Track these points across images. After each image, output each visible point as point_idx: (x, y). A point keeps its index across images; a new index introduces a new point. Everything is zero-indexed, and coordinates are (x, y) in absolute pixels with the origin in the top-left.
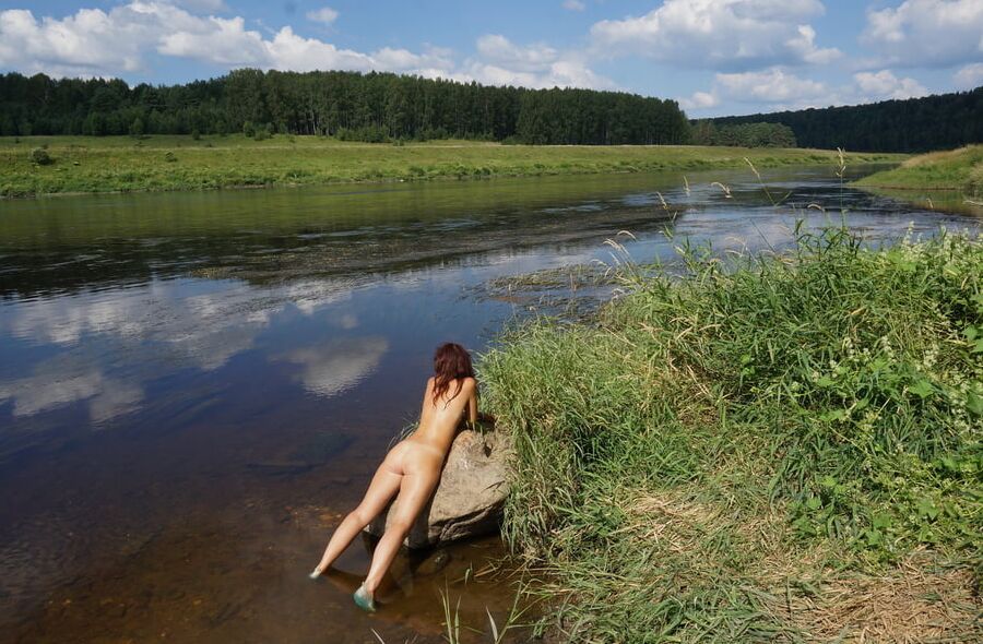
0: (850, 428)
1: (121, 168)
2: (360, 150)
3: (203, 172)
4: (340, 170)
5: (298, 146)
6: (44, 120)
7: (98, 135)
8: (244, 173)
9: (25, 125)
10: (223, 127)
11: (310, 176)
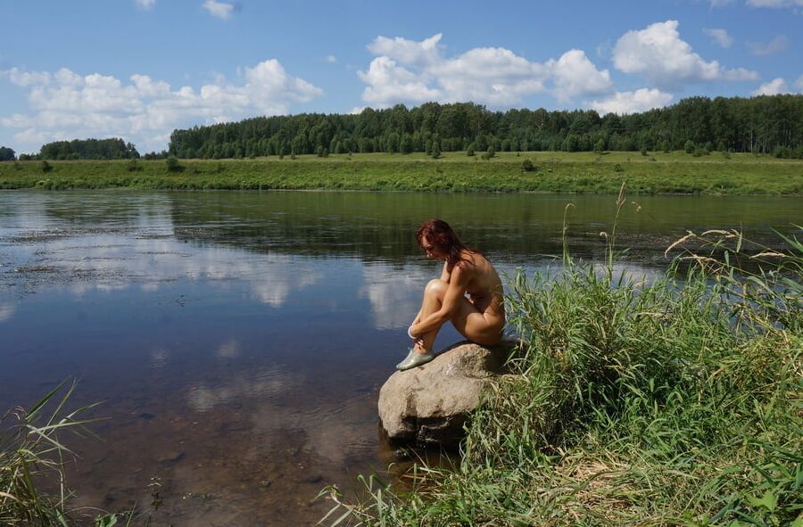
1: (580, 175)
2: (793, 166)
3: (642, 181)
4: (768, 184)
5: (732, 162)
6: (537, 140)
7: (571, 151)
8: (676, 182)
9: (525, 144)
10: (666, 145)
11: (736, 187)
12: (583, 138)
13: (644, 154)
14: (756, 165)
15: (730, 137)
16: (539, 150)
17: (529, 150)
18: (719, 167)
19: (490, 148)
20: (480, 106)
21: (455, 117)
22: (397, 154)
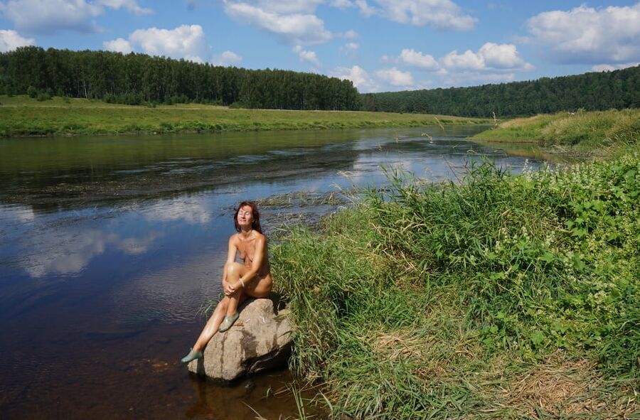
0: (508, 283)
2: (122, 110)
4: (107, 125)
5: (73, 106)
10: (10, 90)
11: (83, 128)
14: (94, 109)
15: (66, 84)
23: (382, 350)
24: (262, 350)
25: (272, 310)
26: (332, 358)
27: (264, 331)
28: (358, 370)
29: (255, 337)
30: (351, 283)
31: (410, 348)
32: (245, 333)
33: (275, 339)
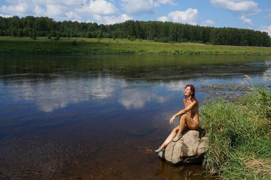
1: (94, 47)
2: (160, 45)
3: (115, 49)
4: (154, 50)
5: (142, 43)
6: (76, 33)
7: (88, 38)
8: (127, 50)
9: (71, 34)
10: (122, 37)
11: (145, 51)
12: (93, 33)
13: (114, 40)
14: (150, 44)
15: (141, 34)
16: (77, 37)
17: (73, 37)
18: (139, 45)
19: (57, 36)
20: (51, 19)
21: (41, 22)
22: (16, 37)
23: (251, 167)
24: (190, 154)
25: (198, 136)
26: (224, 165)
27: (192, 145)
28: (236, 175)
29: (188, 147)
30: (240, 130)
31: (267, 170)
32: (184, 145)
33: (197, 150)
